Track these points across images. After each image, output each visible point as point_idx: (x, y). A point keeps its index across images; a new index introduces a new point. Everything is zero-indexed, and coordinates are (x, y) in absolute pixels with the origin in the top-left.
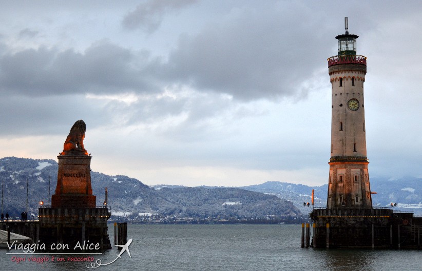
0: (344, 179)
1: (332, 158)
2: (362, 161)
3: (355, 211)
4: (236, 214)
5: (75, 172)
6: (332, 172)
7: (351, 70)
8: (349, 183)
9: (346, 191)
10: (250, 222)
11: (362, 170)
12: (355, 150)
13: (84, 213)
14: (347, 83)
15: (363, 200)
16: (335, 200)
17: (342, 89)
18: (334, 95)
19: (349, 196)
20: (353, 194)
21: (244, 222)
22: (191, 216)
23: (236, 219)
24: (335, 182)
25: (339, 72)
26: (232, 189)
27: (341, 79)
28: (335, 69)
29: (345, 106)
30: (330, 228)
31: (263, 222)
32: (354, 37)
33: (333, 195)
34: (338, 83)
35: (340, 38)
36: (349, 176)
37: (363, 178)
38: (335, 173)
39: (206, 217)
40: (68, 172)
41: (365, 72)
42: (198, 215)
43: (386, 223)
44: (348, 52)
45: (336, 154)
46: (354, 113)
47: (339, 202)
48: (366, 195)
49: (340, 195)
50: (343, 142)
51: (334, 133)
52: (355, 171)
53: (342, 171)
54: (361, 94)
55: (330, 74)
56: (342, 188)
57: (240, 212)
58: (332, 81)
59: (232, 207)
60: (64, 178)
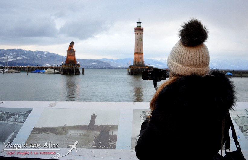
0: (138, 58)
1: (135, 53)
2: (142, 54)
3: (140, 66)
4: (95, 66)
5: (71, 55)
6: (135, 56)
7: (140, 31)
8: (139, 59)
9: (138, 61)
10: (99, 68)
11: (142, 56)
12: (140, 51)
13: (74, 65)
14: (139, 34)
15: (142, 63)
16: (135, 63)
17: (138, 36)
18: (136, 37)
19: (139, 62)
20: (140, 61)
21: (97, 68)
22: (84, 66)
23: (95, 67)
24: (135, 59)
25: (137, 31)
26: (94, 60)
27: (138, 33)
28: (136, 30)
29: (138, 40)
30: (135, 70)
31: (102, 68)
32: (141, 23)
33: (135, 62)
34: (137, 34)
35: (137, 23)
36: (139, 57)
37: (142, 58)
38: (136, 56)
39: (88, 66)
40: (70, 54)
41: (143, 32)
42: (86, 66)
43: (147, 69)
44: (139, 26)
45: (136, 52)
46: (140, 42)
47: (136, 64)
48: (142, 62)
49: (137, 62)
50: (138, 49)
51: (135, 47)
52: (140, 56)
53: (137, 56)
54: (142, 37)
55: (135, 32)
56: (137, 60)
57: (96, 66)
58: (135, 34)
59: (94, 64)
60: (69, 56)
